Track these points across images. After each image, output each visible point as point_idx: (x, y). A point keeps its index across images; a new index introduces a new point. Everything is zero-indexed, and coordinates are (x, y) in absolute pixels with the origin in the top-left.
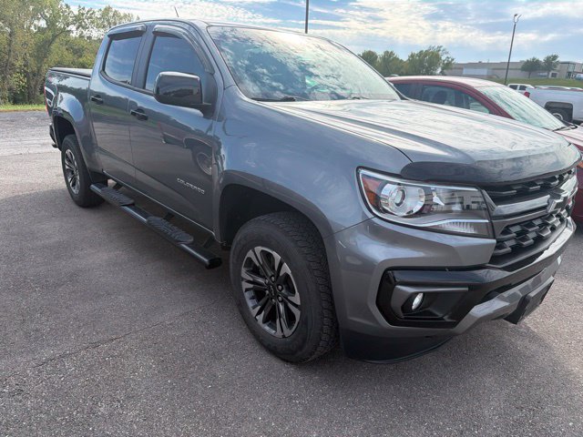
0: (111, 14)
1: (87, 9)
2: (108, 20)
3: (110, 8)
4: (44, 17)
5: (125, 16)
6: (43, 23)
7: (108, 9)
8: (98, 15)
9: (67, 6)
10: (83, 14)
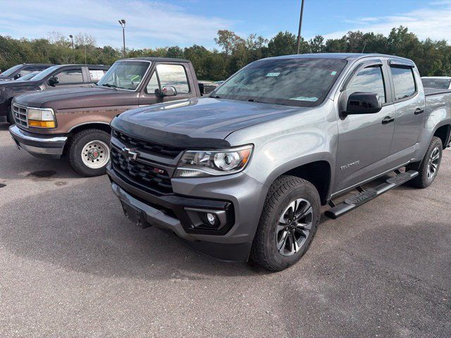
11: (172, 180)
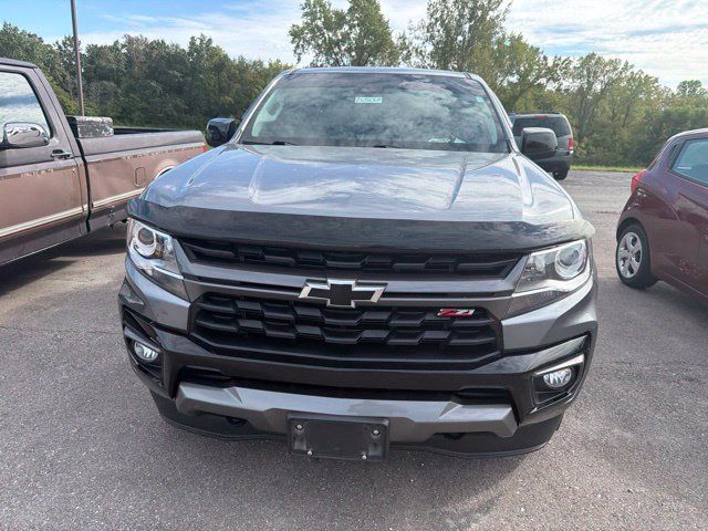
0: (593, 62)
1: (563, 59)
2: (588, 69)
3: (594, 54)
4: (518, 72)
5: (611, 62)
6: (514, 79)
7: (591, 57)
8: (576, 63)
9: (545, 58)
10: (558, 65)
11: (504, 323)
